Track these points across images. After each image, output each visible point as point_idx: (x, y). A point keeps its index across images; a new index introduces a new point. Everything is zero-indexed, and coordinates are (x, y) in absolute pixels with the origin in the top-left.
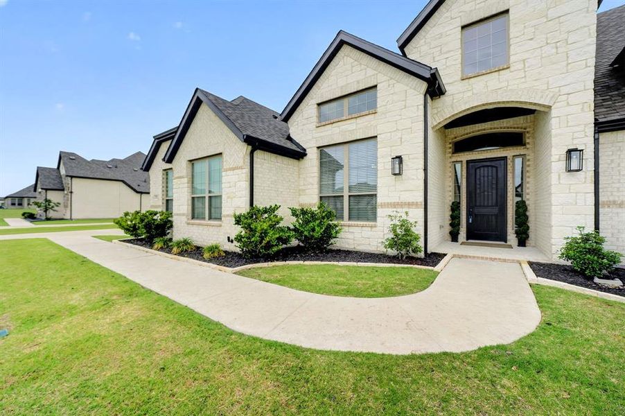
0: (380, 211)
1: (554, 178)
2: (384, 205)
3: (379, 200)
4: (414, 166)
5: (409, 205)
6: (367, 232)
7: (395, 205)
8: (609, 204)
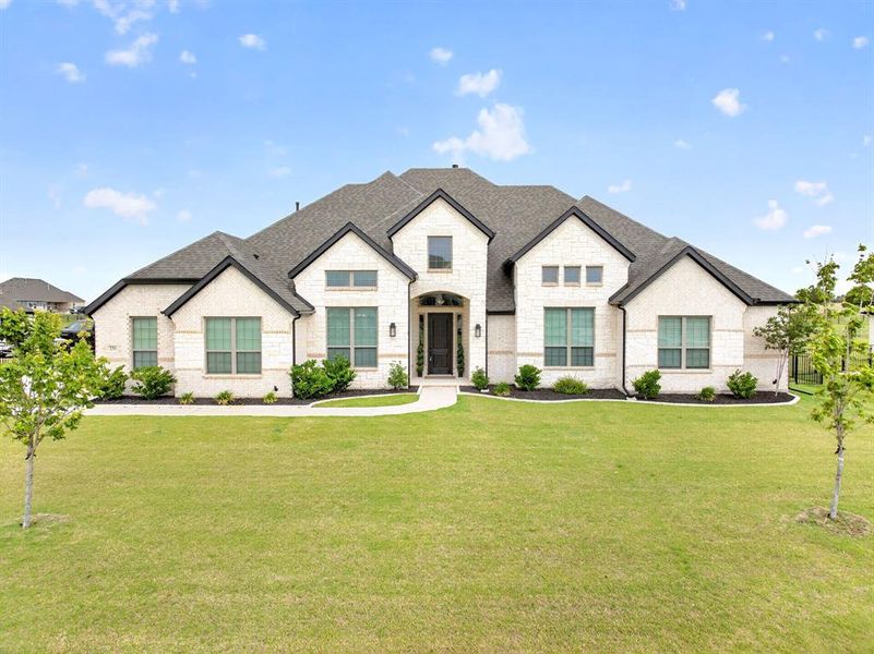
0: (380, 360)
1: (471, 338)
2: (383, 356)
3: (380, 352)
4: (402, 330)
5: (400, 356)
6: (370, 375)
7: (390, 356)
8: (492, 353)
